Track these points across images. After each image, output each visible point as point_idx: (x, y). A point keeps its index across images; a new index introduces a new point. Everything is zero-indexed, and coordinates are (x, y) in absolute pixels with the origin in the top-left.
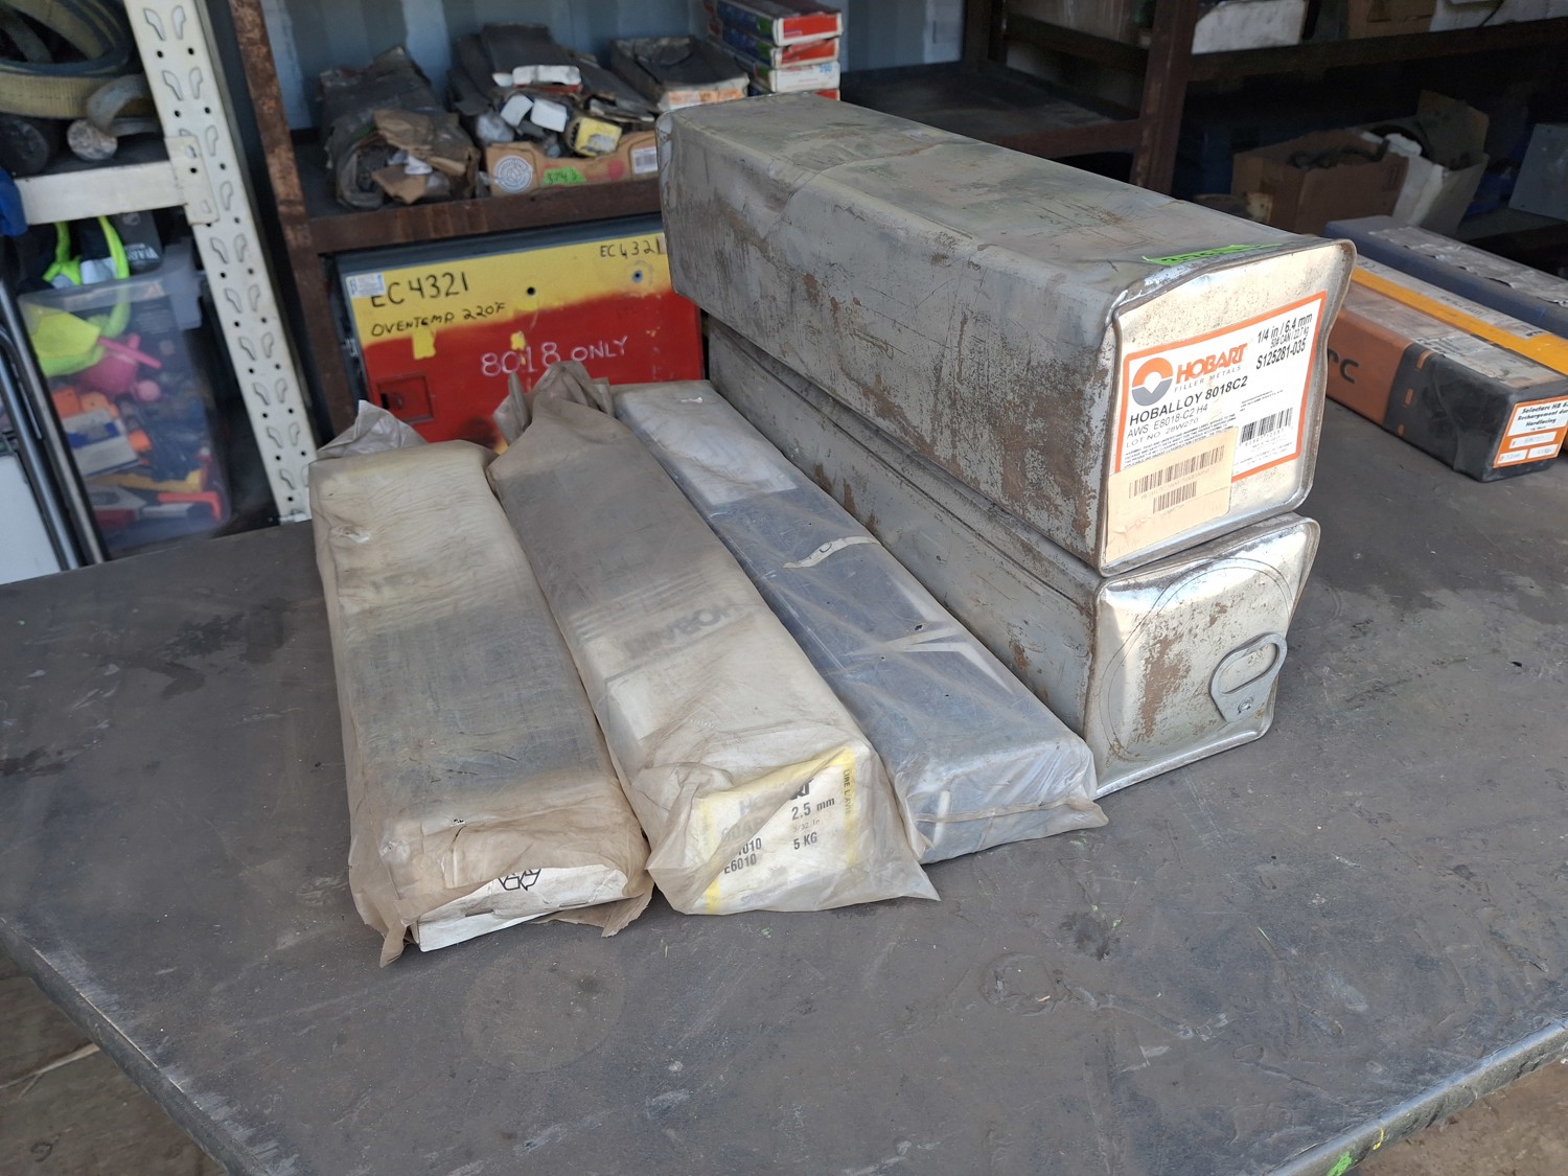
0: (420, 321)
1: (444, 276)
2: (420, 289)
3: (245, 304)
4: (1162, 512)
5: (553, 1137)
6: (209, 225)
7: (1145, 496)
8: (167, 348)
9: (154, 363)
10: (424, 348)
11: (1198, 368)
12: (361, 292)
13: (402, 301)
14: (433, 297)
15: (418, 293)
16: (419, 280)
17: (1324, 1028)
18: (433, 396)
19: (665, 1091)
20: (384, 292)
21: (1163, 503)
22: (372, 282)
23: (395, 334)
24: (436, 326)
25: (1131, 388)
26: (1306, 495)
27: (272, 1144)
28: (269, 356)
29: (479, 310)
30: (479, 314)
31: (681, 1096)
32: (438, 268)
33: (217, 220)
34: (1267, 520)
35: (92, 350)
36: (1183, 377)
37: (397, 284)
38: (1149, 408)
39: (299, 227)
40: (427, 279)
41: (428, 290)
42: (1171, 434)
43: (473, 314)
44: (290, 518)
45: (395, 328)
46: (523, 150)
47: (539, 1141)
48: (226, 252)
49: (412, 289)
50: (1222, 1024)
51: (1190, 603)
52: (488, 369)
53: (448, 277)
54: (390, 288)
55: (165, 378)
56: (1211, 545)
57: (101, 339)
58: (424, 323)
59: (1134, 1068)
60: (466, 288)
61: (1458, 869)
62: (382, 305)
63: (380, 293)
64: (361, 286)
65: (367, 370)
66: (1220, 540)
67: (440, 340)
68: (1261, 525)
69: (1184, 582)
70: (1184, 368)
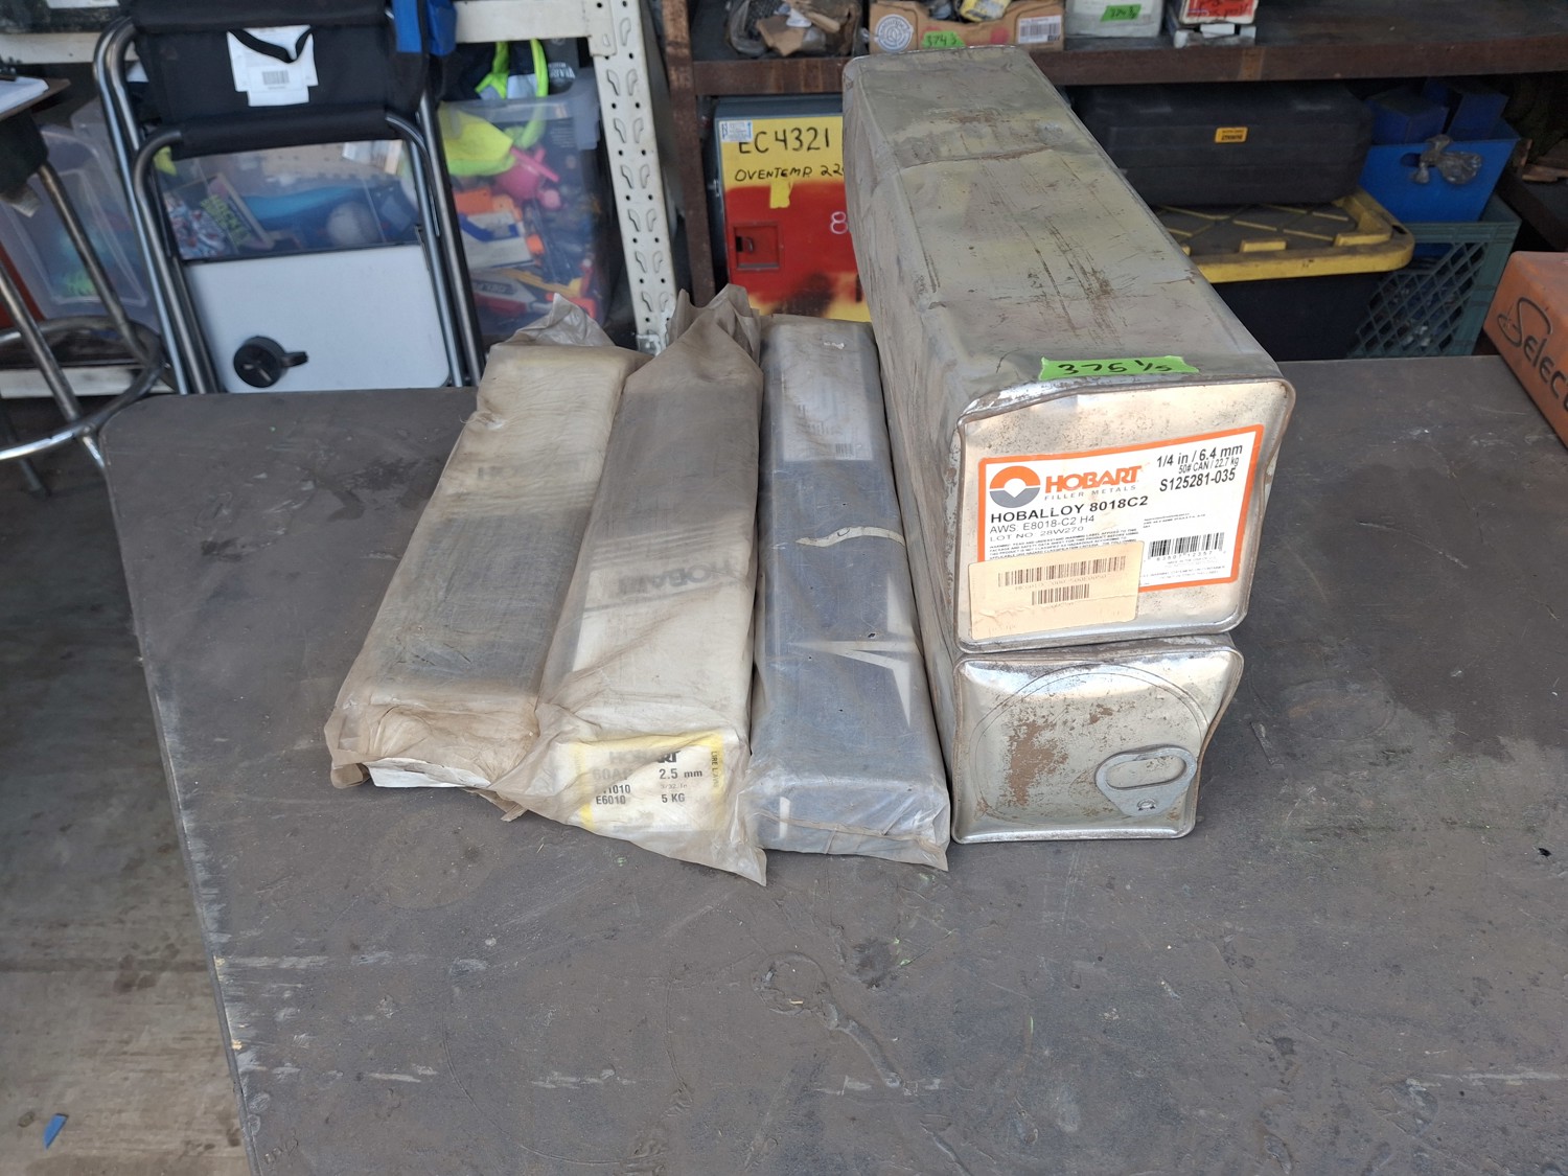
0: (780, 171)
1: (808, 130)
2: (785, 141)
3: (629, 136)
4: (1044, 605)
5: (381, 959)
6: (607, 58)
7: (1020, 588)
8: (572, 162)
9: (554, 178)
10: (780, 199)
11: (1073, 482)
12: (731, 137)
13: (767, 150)
14: (795, 149)
15: (783, 143)
16: (784, 132)
17: (1020, 1131)
18: (782, 247)
19: (473, 958)
20: (751, 140)
21: (1044, 597)
22: (742, 129)
23: (756, 182)
24: (794, 178)
25: (988, 490)
26: (1238, 622)
27: (215, 891)
28: (644, 187)
29: (836, 168)
30: (835, 172)
31: (481, 966)
32: (804, 122)
33: (614, 54)
34: (1180, 637)
35: (507, 157)
36: (1054, 488)
37: (764, 133)
38: (1015, 511)
39: (682, 69)
40: (792, 131)
41: (792, 142)
42: (1046, 537)
43: (830, 171)
44: (645, 337)
45: (757, 175)
46: (906, 10)
47: (370, 959)
48: (619, 84)
49: (777, 139)
50: (932, 1088)
51: (1062, 697)
52: (836, 226)
53: (812, 132)
54: (757, 135)
55: (565, 190)
56: (1101, 648)
57: (514, 147)
58: (783, 175)
59: (828, 1091)
60: (827, 145)
61: (1280, 1042)
62: (748, 152)
63: (748, 140)
64: (732, 131)
65: (725, 210)
66: (1114, 645)
67: (796, 193)
68: (1170, 641)
69: (1061, 676)
70: (1055, 480)
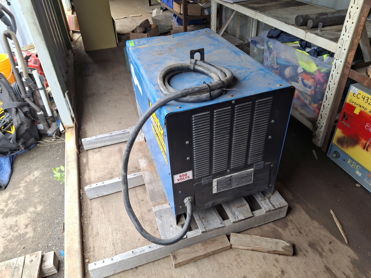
3: (334, 79)
10: (357, 112)
13: (359, 98)
14: (365, 102)
15: (363, 99)
22: (356, 90)
23: (353, 104)
33: (338, 60)
40: (367, 97)
48: (336, 66)
52: (367, 127)
54: (359, 94)
58: (360, 106)
63: (356, 94)
64: (353, 89)
67: (361, 112)
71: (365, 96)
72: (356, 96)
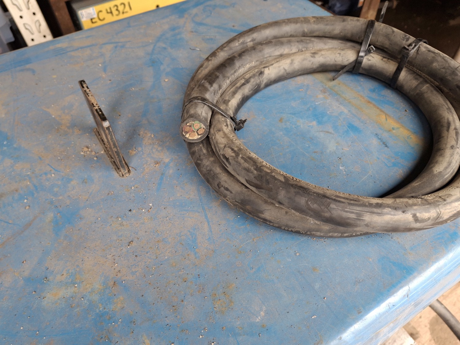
12: (86, 17)
13: (104, 19)
14: (117, 15)
15: (110, 15)
22: (90, 12)
32: (118, 2)
37: (101, 11)
40: (114, 7)
41: (115, 12)
48: (20, 5)
49: (108, 13)
53: (123, 5)
54: (98, 13)
60: (131, 9)
62: (95, 22)
63: (94, 17)
64: (85, 14)
71: (110, 8)
72: (97, 20)
